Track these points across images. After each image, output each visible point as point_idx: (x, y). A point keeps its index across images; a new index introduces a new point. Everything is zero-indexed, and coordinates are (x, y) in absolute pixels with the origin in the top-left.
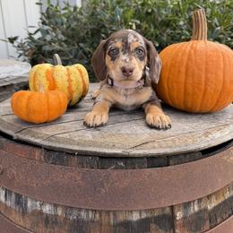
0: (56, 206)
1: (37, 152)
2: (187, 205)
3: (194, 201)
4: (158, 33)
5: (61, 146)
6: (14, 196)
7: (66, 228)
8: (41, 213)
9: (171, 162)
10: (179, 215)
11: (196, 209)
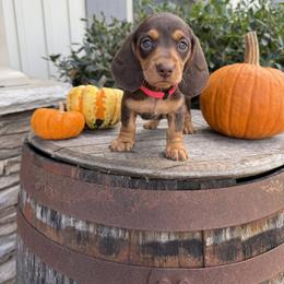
0: (88, 223)
1: (73, 170)
2: (218, 232)
3: (225, 229)
4: (214, 52)
5: (96, 164)
6: (49, 212)
7: (97, 244)
8: (74, 229)
9: (202, 186)
10: (209, 241)
11: (228, 237)
